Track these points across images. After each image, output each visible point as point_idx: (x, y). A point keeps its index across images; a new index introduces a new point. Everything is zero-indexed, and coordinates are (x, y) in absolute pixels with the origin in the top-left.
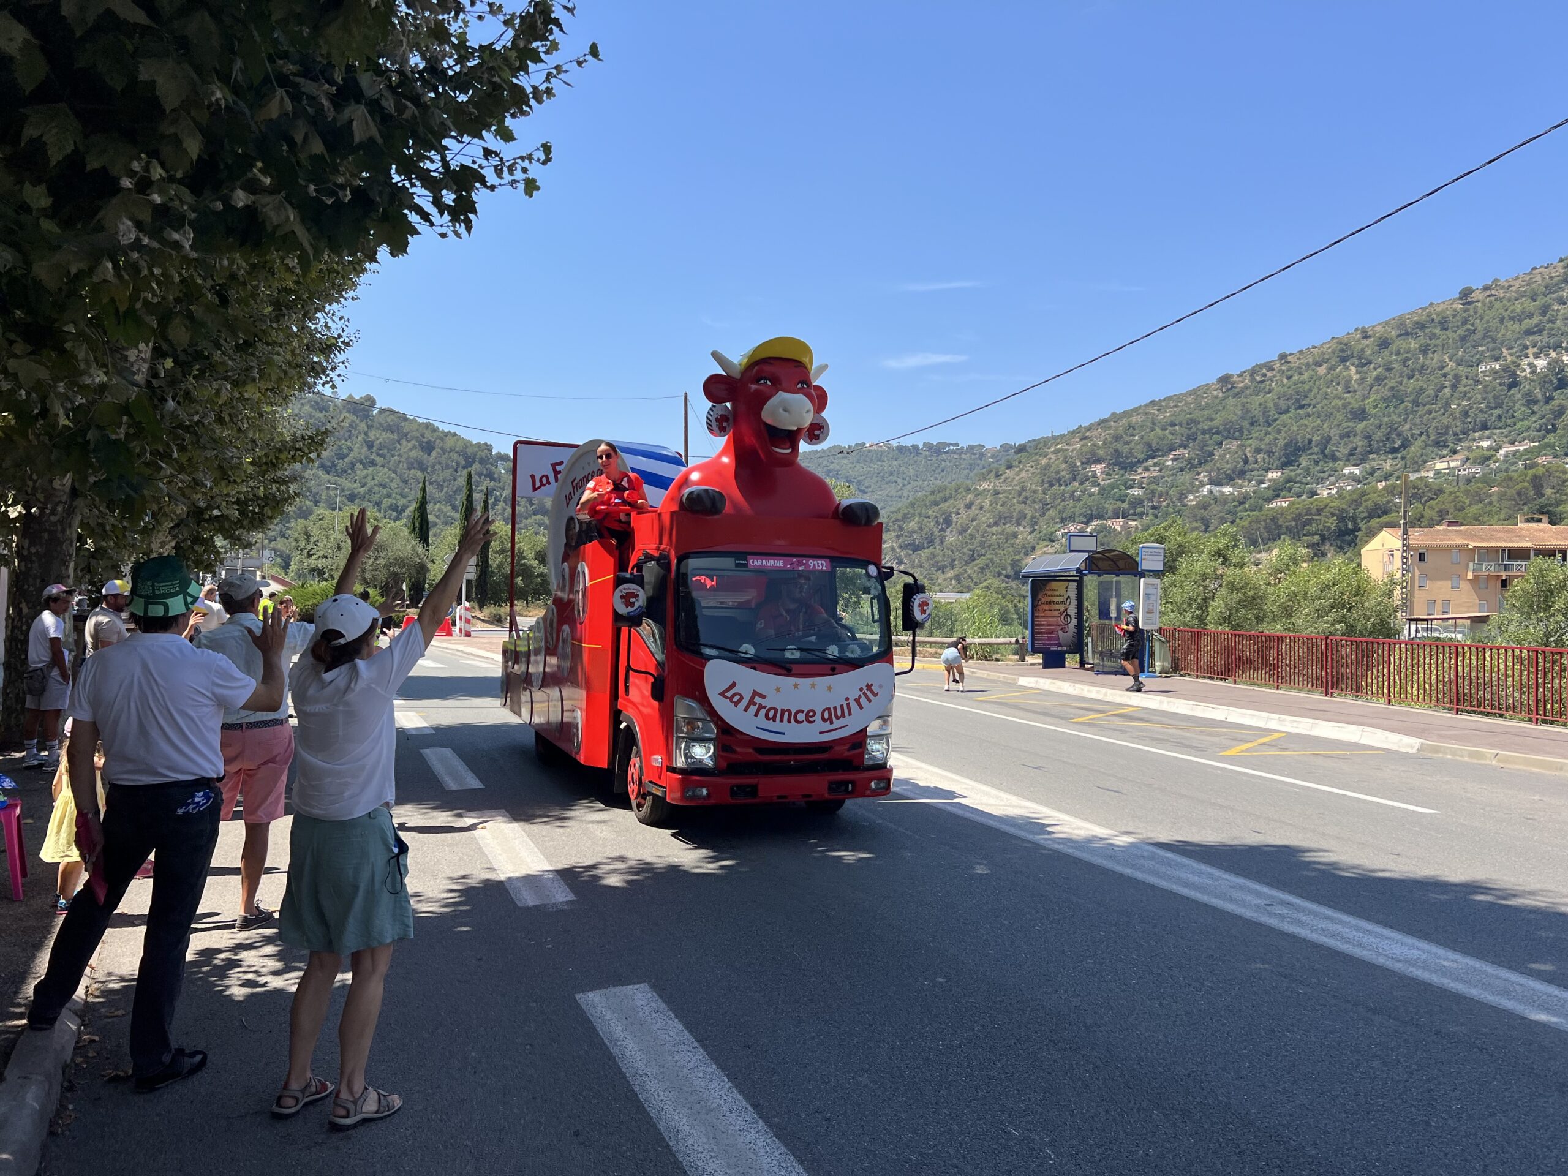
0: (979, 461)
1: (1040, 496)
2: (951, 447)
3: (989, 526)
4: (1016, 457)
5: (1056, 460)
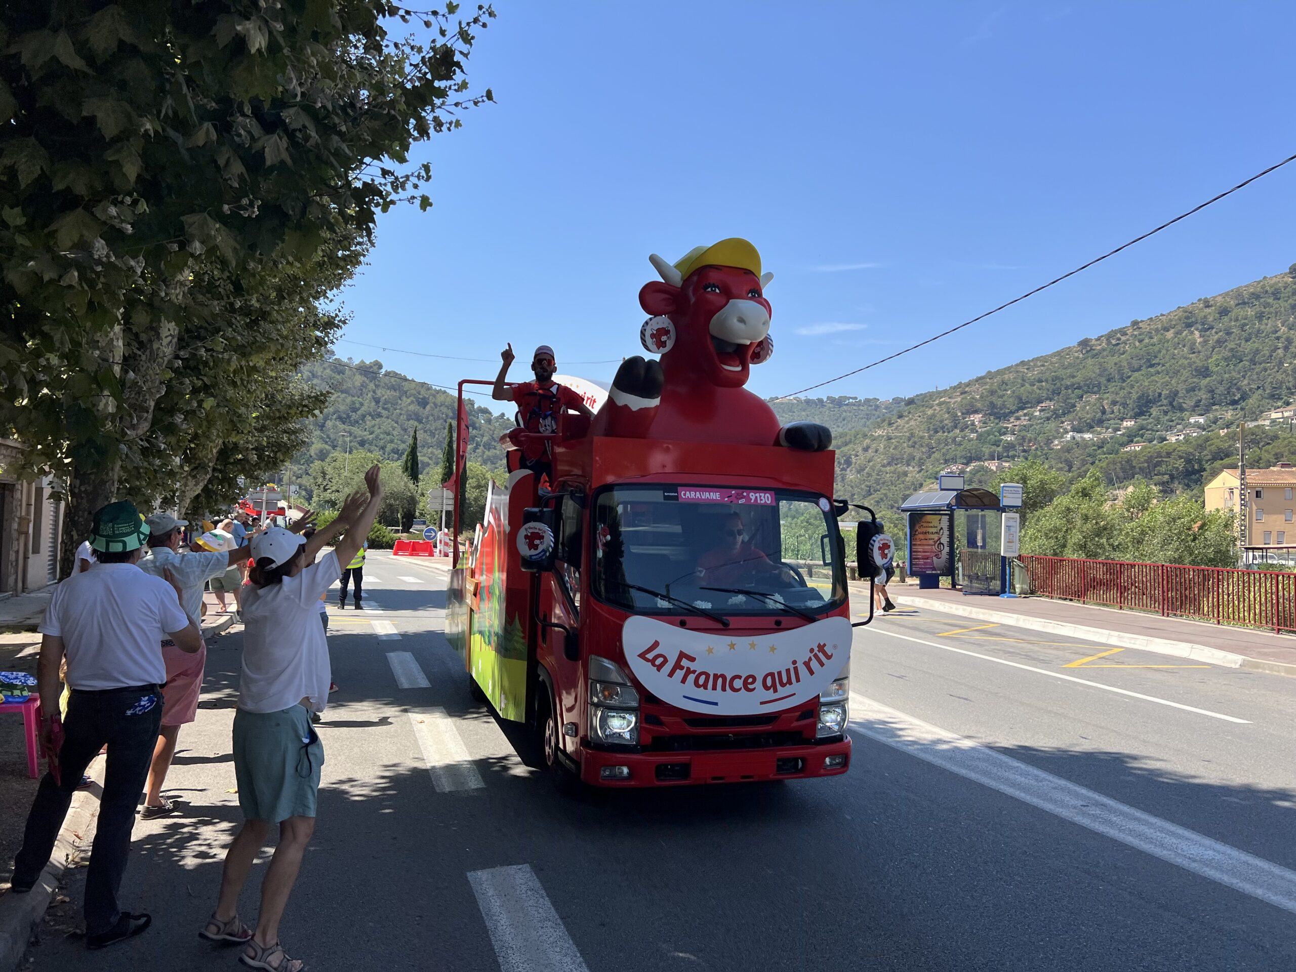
0: (874, 412)
1: (926, 441)
2: (851, 400)
3: (883, 466)
4: (906, 408)
5: (940, 411)
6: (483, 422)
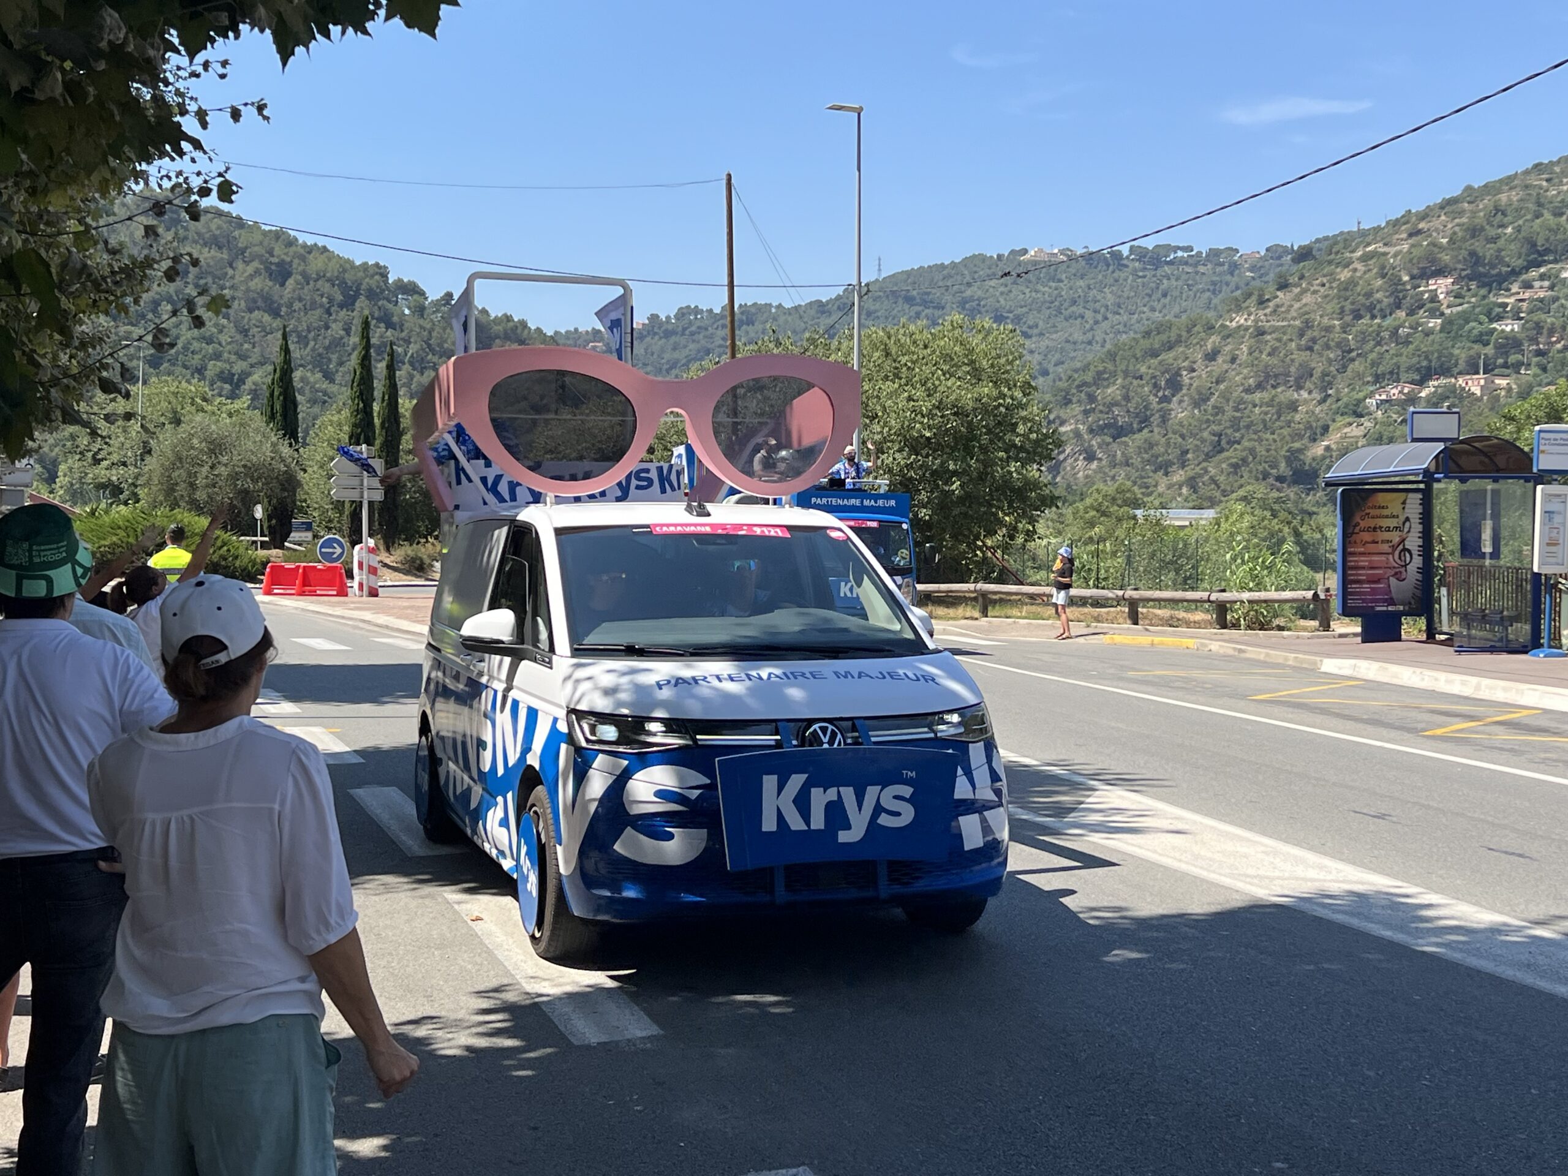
0: (1228, 278)
1: (1336, 336)
2: (1180, 254)
3: (1248, 391)
4: (1294, 268)
5: (1365, 273)
6: (407, 312)
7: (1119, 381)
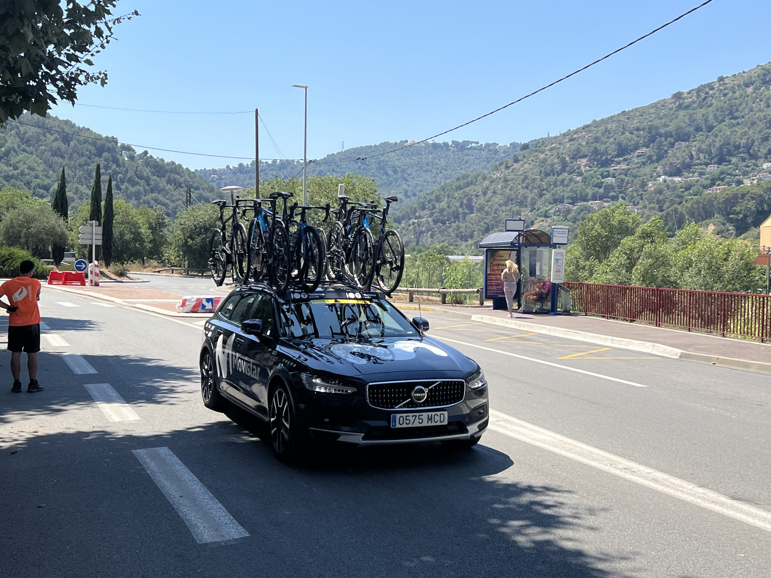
0: (494, 156)
1: (538, 182)
2: (473, 145)
3: (500, 205)
4: (521, 153)
5: (551, 156)
6: (126, 159)
7: (446, 199)
